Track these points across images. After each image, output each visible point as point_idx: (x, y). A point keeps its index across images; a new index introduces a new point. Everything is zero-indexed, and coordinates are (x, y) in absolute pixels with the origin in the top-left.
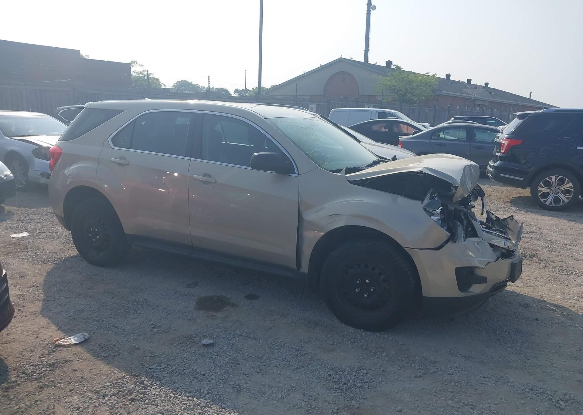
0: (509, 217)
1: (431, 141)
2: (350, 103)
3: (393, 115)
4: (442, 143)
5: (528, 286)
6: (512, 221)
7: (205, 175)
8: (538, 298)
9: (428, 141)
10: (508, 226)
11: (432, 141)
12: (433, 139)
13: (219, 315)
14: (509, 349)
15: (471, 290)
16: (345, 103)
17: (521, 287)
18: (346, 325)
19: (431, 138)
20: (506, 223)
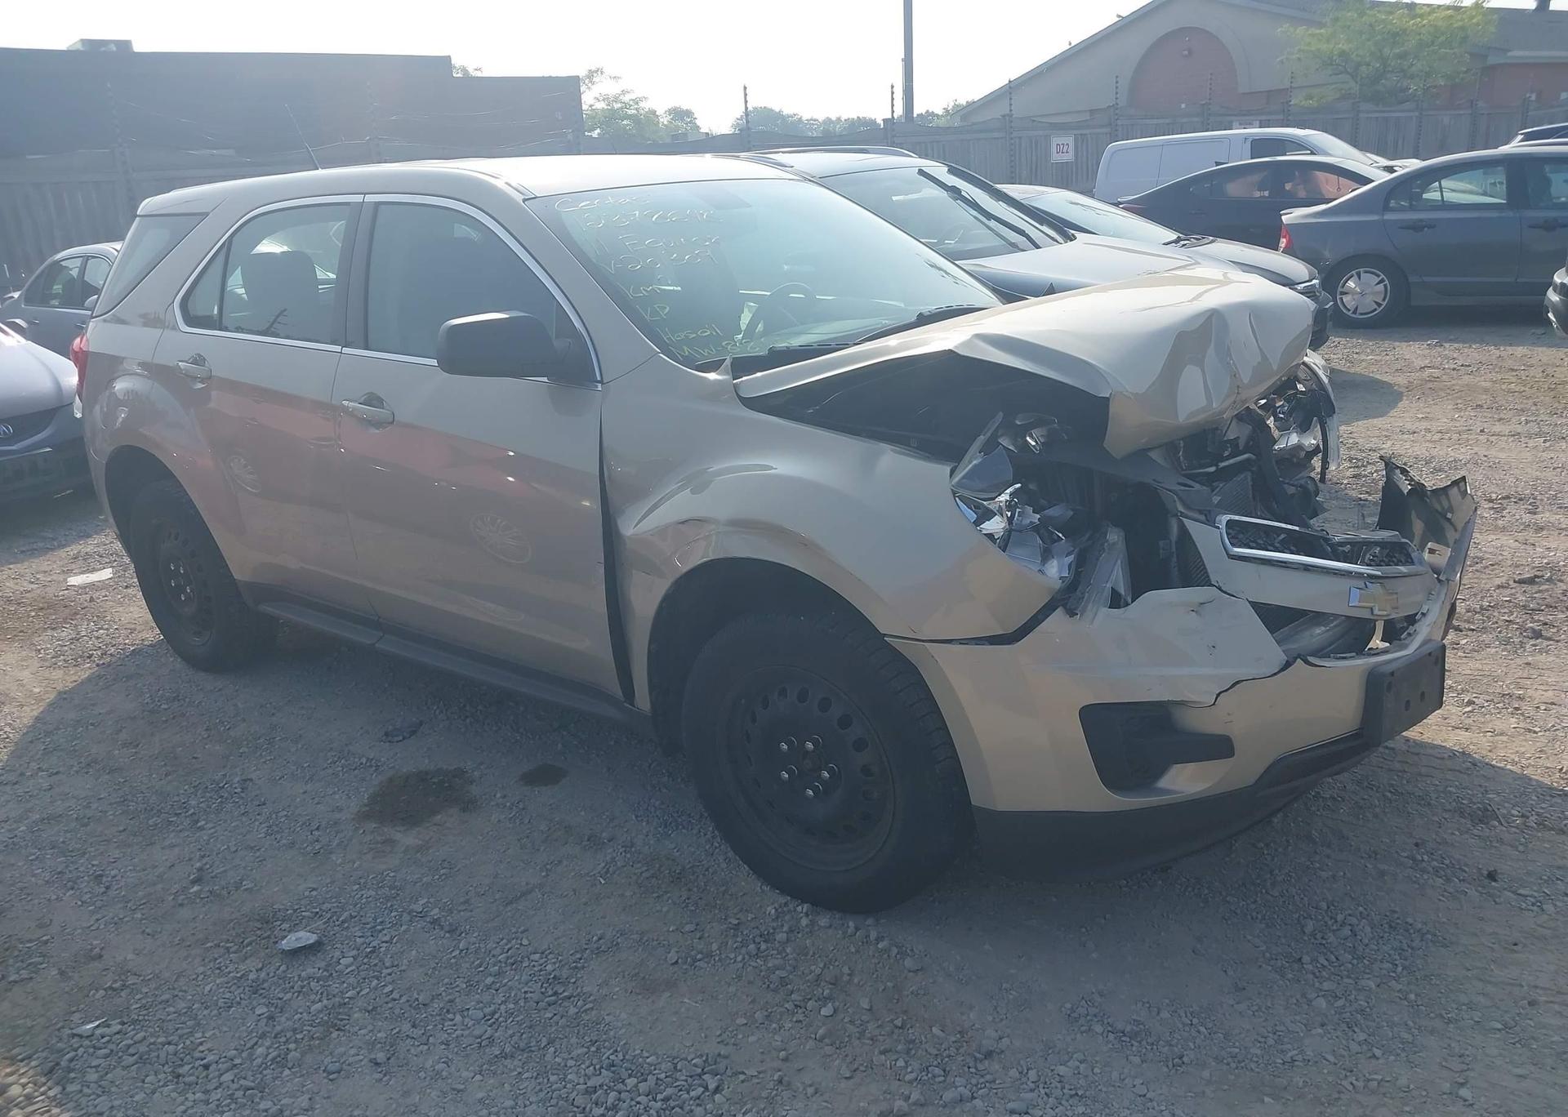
0: (1455, 483)
1: (1386, 217)
2: (1185, 120)
3: (1299, 145)
4: (1421, 220)
5: (1530, 731)
8: (1547, 781)
9: (1375, 218)
10: (1449, 515)
11: (1389, 216)
12: (1393, 210)
13: (408, 839)
16: (1167, 121)
17: (1501, 734)
19: (1386, 208)
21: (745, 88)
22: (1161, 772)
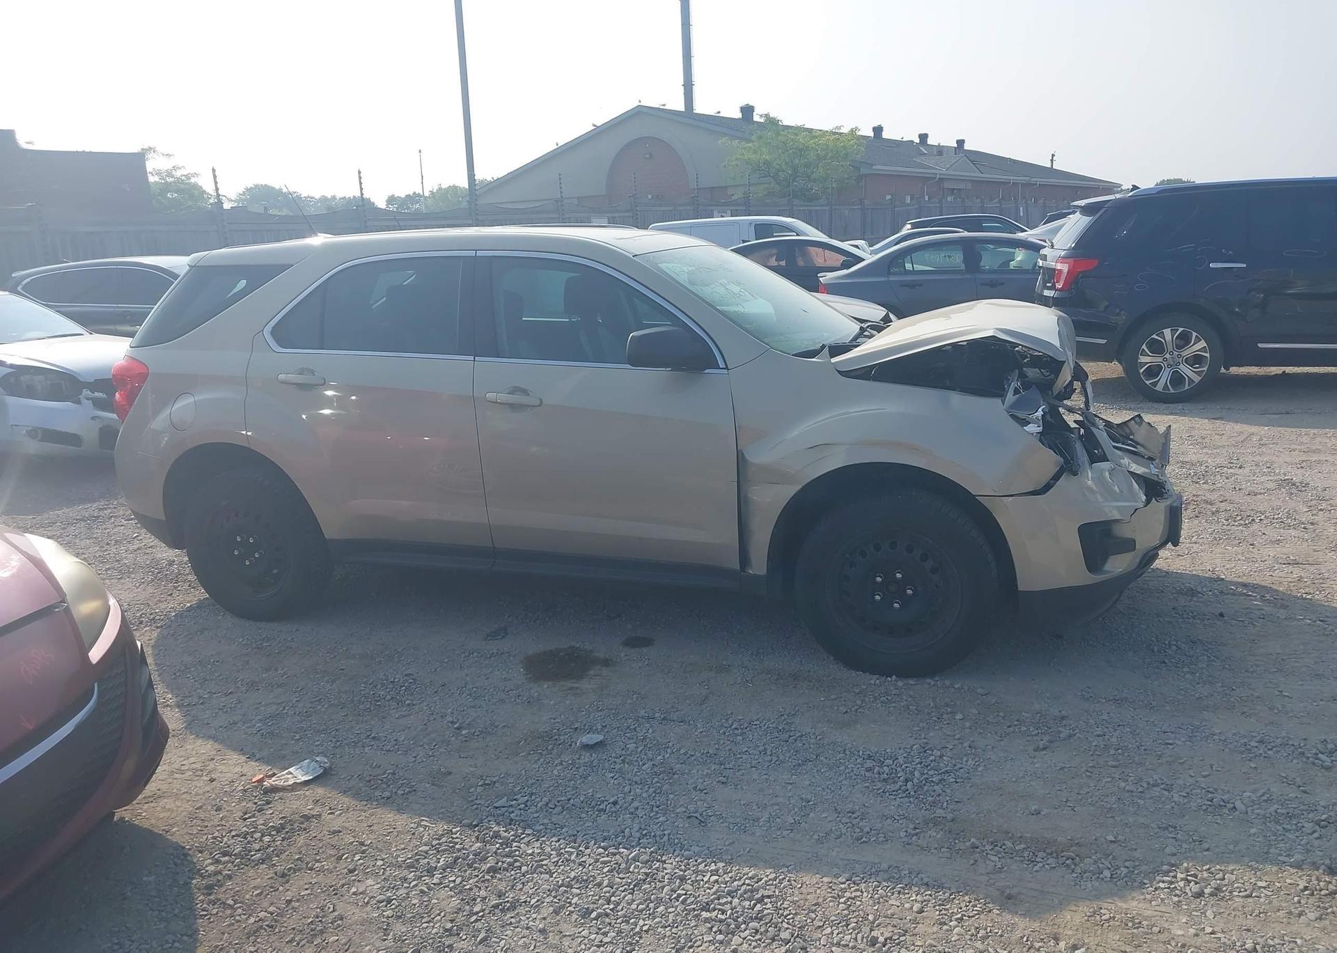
1: (891, 279)
3: (788, 229)
4: (912, 281)
5: (1179, 555)
6: (1140, 426)
7: (515, 390)
8: (1207, 575)
9: (882, 279)
10: (1131, 437)
11: (892, 278)
12: (895, 274)
14: (1188, 676)
15: (1107, 567)
17: (1167, 559)
18: (858, 673)
19: (889, 273)
20: (1128, 431)
21: (359, 172)
22: (1104, 561)
